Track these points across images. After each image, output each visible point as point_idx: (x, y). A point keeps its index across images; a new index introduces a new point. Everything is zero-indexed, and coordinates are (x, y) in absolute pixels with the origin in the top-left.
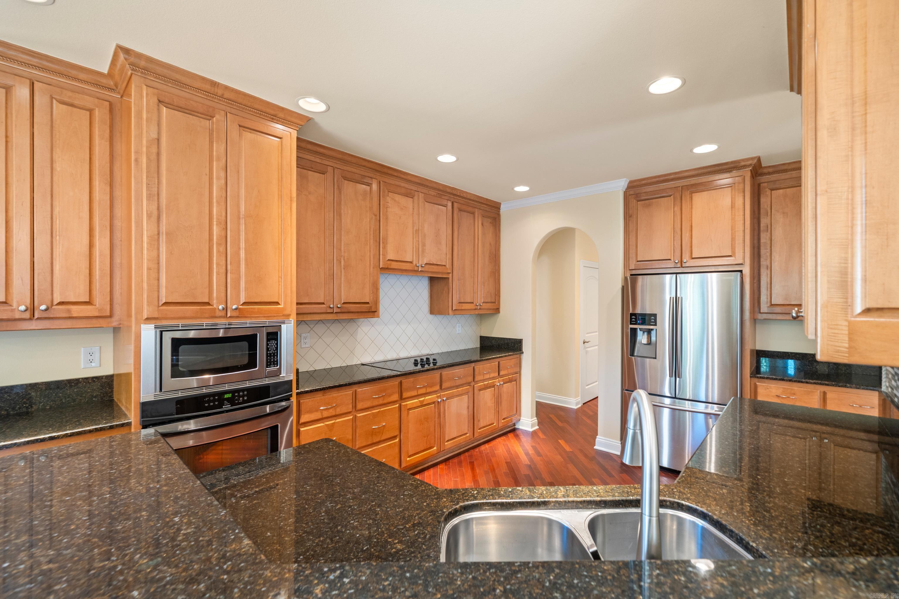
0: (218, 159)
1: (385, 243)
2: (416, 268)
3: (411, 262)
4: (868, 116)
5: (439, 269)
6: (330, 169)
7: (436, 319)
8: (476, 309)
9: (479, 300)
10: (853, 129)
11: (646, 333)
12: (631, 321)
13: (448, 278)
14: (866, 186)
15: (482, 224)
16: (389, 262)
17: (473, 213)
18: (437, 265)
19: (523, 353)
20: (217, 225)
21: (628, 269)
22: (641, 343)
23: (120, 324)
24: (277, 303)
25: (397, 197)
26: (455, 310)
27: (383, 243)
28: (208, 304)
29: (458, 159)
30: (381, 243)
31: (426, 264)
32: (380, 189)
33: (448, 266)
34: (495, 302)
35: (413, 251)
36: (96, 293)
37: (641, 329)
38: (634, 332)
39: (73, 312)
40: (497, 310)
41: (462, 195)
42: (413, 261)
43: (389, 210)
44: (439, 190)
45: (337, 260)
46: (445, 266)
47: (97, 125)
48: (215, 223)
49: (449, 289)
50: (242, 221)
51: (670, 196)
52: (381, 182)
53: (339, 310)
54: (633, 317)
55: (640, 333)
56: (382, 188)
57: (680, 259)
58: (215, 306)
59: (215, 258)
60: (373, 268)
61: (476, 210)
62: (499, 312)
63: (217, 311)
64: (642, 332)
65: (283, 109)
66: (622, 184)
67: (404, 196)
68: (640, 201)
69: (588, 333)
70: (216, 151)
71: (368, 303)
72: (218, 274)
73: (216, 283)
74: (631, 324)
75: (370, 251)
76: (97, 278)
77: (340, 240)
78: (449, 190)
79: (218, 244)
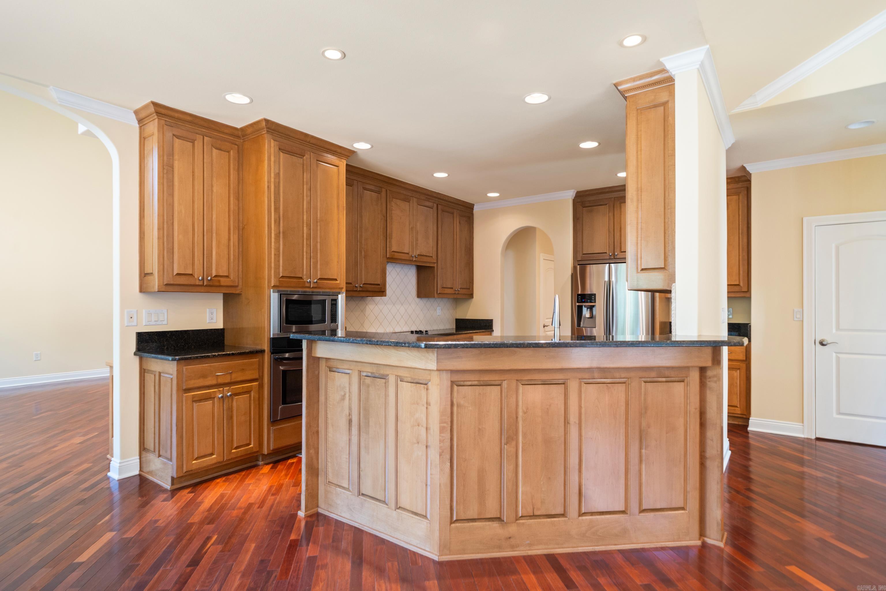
0: (307, 184)
1: (391, 238)
2: (411, 259)
3: (408, 254)
4: (642, 196)
5: (429, 260)
6: (355, 182)
7: (422, 303)
8: (455, 294)
9: (458, 286)
10: (638, 200)
11: (589, 309)
12: (578, 300)
13: (434, 267)
14: (641, 222)
15: (460, 223)
16: (393, 253)
17: (453, 213)
18: (426, 256)
19: (493, 331)
20: (306, 226)
21: (576, 260)
22: (585, 317)
23: (242, 291)
24: (336, 280)
25: (399, 202)
26: (439, 293)
27: (389, 238)
28: (301, 278)
29: (449, 175)
30: (388, 238)
31: (418, 255)
32: (387, 196)
33: (434, 257)
34: (469, 289)
35: (409, 244)
36: (231, 270)
37: (585, 306)
38: (580, 309)
39: (221, 282)
40: (471, 296)
41: (444, 199)
42: (409, 252)
43: (393, 212)
44: (428, 195)
45: (360, 251)
46: (432, 257)
47: (232, 161)
48: (305, 225)
49: (434, 276)
50: (319, 224)
51: (606, 205)
52: (388, 190)
53: (361, 289)
54: (580, 297)
55: (585, 310)
56: (388, 195)
57: (613, 253)
58: (305, 280)
59: (305, 249)
60: (383, 257)
61: (455, 210)
62: (472, 297)
63: (306, 283)
64: (586, 308)
65: (341, 147)
66: (571, 194)
67: (403, 200)
68: (585, 207)
69: (547, 319)
70: (306, 179)
71: (379, 285)
72: (306, 259)
73: (306, 265)
74: (578, 302)
75: (381, 244)
76: (232, 260)
77: (361, 236)
78: (435, 195)
79: (307, 239)
